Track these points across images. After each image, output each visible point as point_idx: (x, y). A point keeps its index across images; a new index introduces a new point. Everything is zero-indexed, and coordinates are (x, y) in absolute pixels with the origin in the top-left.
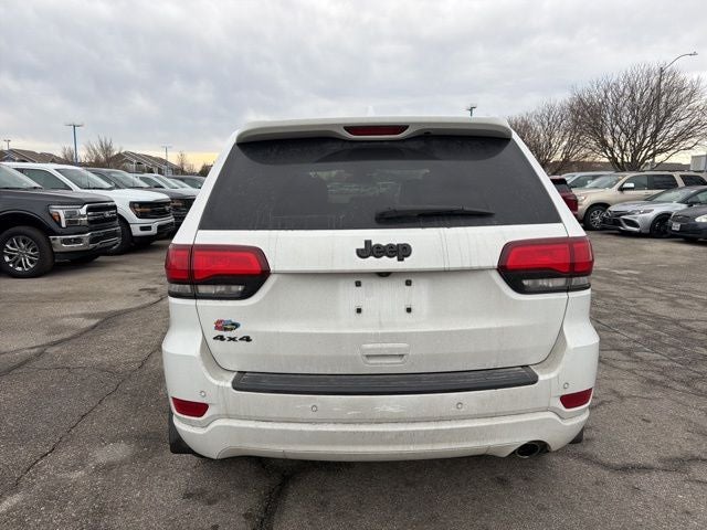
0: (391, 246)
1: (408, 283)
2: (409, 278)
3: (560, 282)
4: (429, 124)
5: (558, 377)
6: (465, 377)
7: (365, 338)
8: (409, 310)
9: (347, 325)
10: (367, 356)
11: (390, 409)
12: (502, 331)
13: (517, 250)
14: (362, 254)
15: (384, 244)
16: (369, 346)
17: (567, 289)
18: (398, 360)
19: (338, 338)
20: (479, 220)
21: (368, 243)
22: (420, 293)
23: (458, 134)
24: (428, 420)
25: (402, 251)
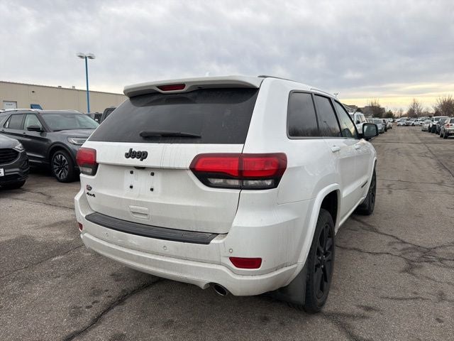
0: (139, 152)
1: (153, 174)
2: (152, 171)
3: (236, 182)
4: (199, 82)
5: (224, 243)
6: (175, 233)
7: (130, 202)
8: (152, 190)
9: (125, 194)
10: (134, 213)
11: (134, 242)
12: (196, 208)
13: (203, 159)
14: (128, 156)
15: (137, 151)
16: (132, 207)
17: (241, 188)
18: (145, 217)
19: (120, 200)
20: (190, 140)
21: (131, 150)
22: (157, 180)
23: (217, 87)
24: (153, 253)
25: (143, 155)
